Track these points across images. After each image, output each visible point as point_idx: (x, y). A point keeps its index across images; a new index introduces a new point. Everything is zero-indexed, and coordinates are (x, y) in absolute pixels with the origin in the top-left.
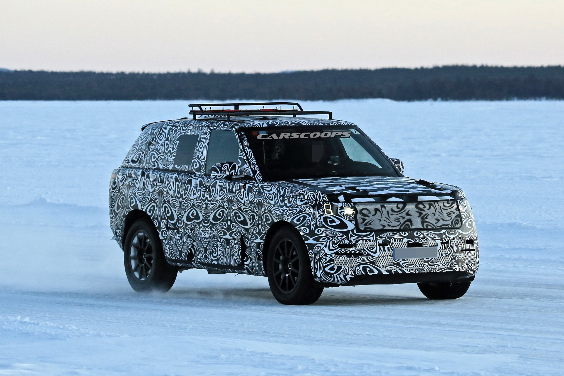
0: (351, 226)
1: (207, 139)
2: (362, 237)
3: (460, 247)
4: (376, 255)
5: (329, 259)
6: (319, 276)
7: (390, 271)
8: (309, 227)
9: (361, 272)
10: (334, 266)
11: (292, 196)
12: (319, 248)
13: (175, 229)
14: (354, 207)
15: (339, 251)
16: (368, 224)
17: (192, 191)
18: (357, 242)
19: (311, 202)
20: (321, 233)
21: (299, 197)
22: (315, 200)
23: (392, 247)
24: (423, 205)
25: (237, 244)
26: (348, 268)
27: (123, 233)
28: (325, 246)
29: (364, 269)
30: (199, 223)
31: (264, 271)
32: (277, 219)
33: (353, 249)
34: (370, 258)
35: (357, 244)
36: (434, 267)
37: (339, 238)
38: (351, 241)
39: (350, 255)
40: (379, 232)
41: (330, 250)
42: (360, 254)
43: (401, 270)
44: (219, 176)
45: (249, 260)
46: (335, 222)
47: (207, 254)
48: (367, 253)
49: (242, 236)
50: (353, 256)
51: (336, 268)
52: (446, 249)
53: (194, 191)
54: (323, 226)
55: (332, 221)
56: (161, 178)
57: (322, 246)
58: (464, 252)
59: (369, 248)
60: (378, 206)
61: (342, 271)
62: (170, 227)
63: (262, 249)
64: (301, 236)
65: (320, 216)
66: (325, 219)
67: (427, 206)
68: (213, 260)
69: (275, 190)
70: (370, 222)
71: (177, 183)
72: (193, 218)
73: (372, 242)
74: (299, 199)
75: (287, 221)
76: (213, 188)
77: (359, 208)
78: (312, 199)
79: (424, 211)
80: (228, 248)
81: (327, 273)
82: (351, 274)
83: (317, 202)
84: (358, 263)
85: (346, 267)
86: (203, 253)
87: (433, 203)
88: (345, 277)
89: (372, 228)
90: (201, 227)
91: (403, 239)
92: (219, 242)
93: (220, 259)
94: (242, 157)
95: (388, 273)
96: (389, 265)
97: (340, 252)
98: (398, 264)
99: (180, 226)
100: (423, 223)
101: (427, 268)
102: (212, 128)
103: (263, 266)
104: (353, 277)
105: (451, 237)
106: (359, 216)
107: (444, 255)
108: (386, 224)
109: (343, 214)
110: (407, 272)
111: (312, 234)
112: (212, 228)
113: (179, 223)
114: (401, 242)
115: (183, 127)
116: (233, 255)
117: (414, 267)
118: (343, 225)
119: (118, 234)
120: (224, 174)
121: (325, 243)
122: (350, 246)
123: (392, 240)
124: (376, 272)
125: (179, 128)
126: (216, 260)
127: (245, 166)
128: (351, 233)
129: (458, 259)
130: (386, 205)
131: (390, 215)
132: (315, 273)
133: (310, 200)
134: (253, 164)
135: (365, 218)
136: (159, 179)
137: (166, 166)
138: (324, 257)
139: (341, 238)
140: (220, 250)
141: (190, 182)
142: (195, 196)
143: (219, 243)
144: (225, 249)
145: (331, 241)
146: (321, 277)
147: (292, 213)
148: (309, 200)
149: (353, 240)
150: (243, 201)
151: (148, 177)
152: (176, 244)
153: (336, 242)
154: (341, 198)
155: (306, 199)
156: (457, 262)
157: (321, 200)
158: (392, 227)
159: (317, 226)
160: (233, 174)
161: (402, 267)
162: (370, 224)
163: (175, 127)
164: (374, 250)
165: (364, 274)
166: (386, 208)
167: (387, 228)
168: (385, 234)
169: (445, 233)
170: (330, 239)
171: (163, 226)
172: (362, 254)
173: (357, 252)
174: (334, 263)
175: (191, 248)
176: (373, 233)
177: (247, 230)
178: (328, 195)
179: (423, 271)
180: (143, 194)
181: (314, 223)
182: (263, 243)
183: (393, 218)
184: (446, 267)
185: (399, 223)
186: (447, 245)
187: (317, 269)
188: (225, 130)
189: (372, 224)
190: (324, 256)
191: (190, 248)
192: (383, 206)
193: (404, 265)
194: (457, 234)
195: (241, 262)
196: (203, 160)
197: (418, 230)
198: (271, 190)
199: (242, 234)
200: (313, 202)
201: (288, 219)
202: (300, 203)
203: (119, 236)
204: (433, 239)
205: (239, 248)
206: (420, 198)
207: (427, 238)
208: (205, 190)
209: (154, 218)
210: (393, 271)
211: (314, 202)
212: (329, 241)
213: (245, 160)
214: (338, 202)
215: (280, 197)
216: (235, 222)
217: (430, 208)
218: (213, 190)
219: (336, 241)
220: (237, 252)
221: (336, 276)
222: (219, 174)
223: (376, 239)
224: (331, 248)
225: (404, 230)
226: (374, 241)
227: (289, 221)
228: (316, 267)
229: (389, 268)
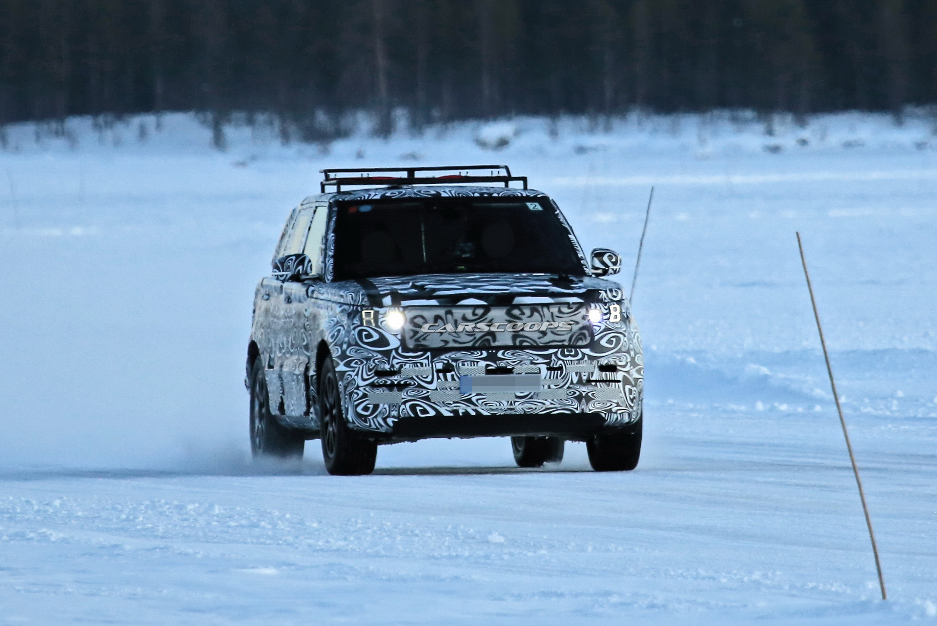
0: (394, 342)
1: (310, 222)
2: (410, 359)
3: (585, 376)
4: (432, 387)
5: (362, 393)
6: (351, 421)
7: (455, 411)
8: (341, 345)
9: (409, 414)
10: (368, 404)
11: (335, 301)
12: (350, 377)
14: (402, 314)
15: (375, 382)
16: (420, 340)
18: (401, 367)
20: (353, 354)
23: (459, 373)
24: (520, 310)
25: (303, 381)
26: (389, 407)
28: (357, 374)
29: (413, 408)
32: (320, 337)
33: (396, 378)
34: (422, 392)
35: (402, 369)
36: (534, 407)
37: (376, 361)
38: (393, 366)
39: (391, 387)
40: (437, 352)
41: (363, 380)
42: (406, 385)
43: (475, 410)
46: (372, 337)
48: (417, 384)
49: (306, 369)
50: (395, 389)
51: (371, 406)
52: (557, 378)
54: (357, 344)
55: (369, 336)
57: (353, 374)
58: (593, 384)
59: (421, 376)
60: (441, 312)
61: (380, 412)
62: (271, 364)
63: (316, 386)
64: (333, 361)
65: (355, 328)
67: (527, 312)
70: (425, 336)
73: (426, 366)
76: (291, 297)
77: (410, 315)
78: (351, 304)
79: (520, 319)
80: (298, 389)
81: (359, 416)
82: (394, 417)
83: (355, 308)
84: (403, 399)
85: (386, 406)
86: (286, 400)
87: (540, 309)
88: (385, 420)
89: (425, 346)
91: (477, 362)
94: (321, 246)
95: (452, 415)
96: (454, 403)
97: (377, 382)
98: (469, 401)
100: (515, 337)
101: (521, 407)
102: (317, 204)
104: (396, 420)
105: (566, 361)
106: (408, 327)
107: (552, 386)
108: (451, 339)
109: (386, 325)
110: (485, 413)
111: (343, 356)
114: (474, 367)
116: (301, 399)
117: (496, 405)
118: (383, 341)
121: (357, 369)
123: (459, 363)
124: (432, 413)
127: (321, 260)
128: (394, 353)
129: (581, 394)
130: (453, 310)
132: (346, 416)
133: (348, 304)
134: (329, 256)
135: (418, 329)
138: (355, 391)
139: (379, 362)
144: (297, 391)
145: (365, 366)
146: (353, 422)
147: (330, 326)
148: (346, 305)
149: (397, 364)
152: (273, 391)
153: (371, 368)
154: (388, 300)
156: (579, 398)
157: (359, 304)
158: (460, 343)
159: (349, 345)
160: (301, 272)
161: (476, 405)
162: (424, 339)
164: (429, 379)
165: (413, 416)
166: (454, 315)
167: (451, 344)
168: (448, 355)
169: (556, 353)
170: (364, 362)
171: (267, 363)
172: (410, 384)
173: (402, 383)
174: (368, 400)
176: (429, 354)
178: (369, 296)
179: (513, 412)
181: (347, 339)
184: (557, 406)
185: (472, 338)
186: (559, 372)
187: (348, 410)
189: (427, 338)
190: (356, 389)
192: (448, 313)
193: (480, 402)
194: (580, 356)
197: (506, 348)
199: (307, 366)
201: (325, 336)
204: (532, 363)
205: (303, 387)
206: (518, 300)
207: (521, 361)
208: (287, 300)
209: (262, 352)
210: (461, 411)
211: (352, 307)
212: (362, 366)
213: (323, 251)
214: (381, 306)
215: (327, 303)
216: (301, 347)
217: (532, 316)
218: (291, 300)
219: (372, 365)
221: (373, 419)
222: (282, 273)
223: (432, 362)
224: (365, 377)
225: (481, 349)
226: (429, 366)
227: (326, 338)
228: (347, 407)
229: (453, 407)
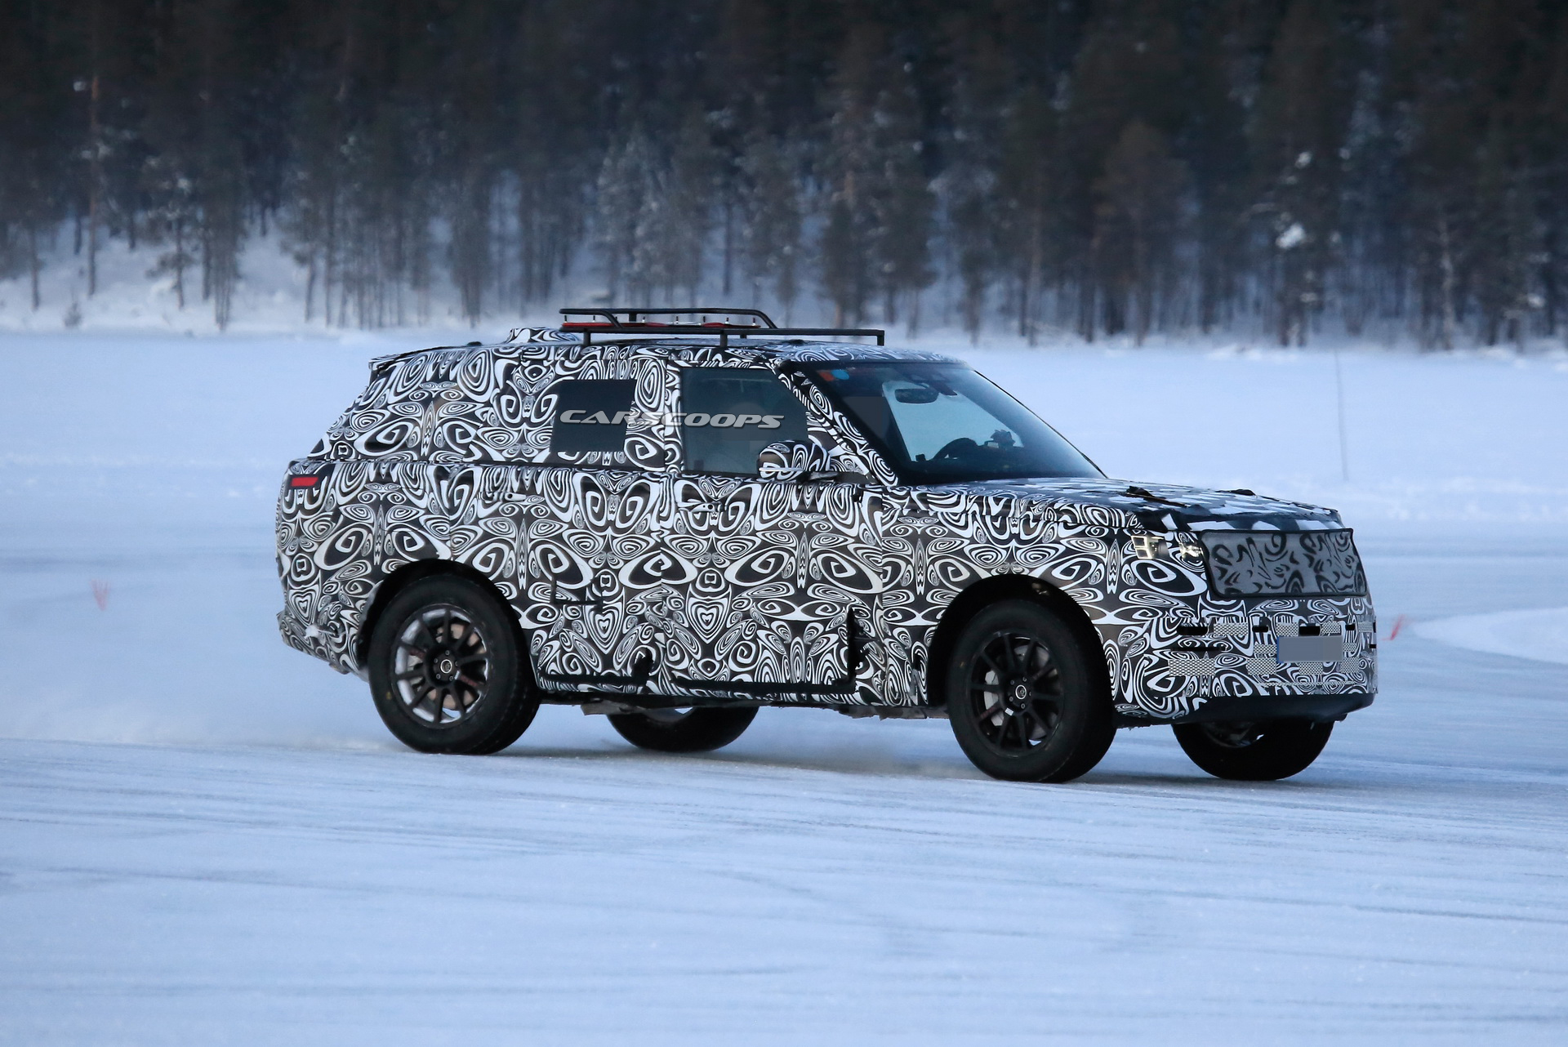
0: (1199, 585)
1: (673, 389)
2: (1223, 610)
3: (1368, 638)
4: (1248, 652)
5: (1158, 659)
6: (1130, 700)
7: (1271, 689)
8: (1102, 586)
9: (1224, 691)
10: (1168, 676)
11: (1031, 518)
12: (1133, 635)
13: (583, 602)
14: (1199, 544)
15: (1179, 642)
16: (1231, 582)
17: (651, 511)
18: (1214, 621)
19: (1098, 530)
20: (1134, 600)
21: (1058, 519)
22: (1107, 524)
23: (1276, 634)
24: (1310, 540)
25: (834, 631)
26: (1198, 680)
27: (364, 617)
28: (1149, 631)
29: (1229, 681)
30: (682, 589)
31: (924, 693)
32: (989, 571)
33: (1207, 638)
34: (1238, 659)
35: (1215, 625)
36: (1337, 683)
37: (1178, 612)
38: (1202, 620)
39: (1200, 651)
40: (1253, 599)
41: (1159, 639)
42: (1220, 649)
43: (1290, 688)
44: (783, 474)
45: (871, 670)
46: (1165, 576)
47: (714, 658)
48: (1232, 647)
49: (851, 614)
50: (1206, 654)
51: (1172, 680)
52: (1352, 641)
53: (660, 512)
54: (1139, 585)
55: (1159, 574)
56: (522, 482)
57: (1140, 631)
58: (1372, 650)
59: (1237, 636)
60: (1241, 540)
61: (1184, 689)
62: (564, 598)
63: (928, 643)
64: (1080, 609)
65: (1129, 562)
66: (1142, 568)
68: (734, 674)
69: (969, 505)
70: (1235, 576)
71: (590, 494)
72: (659, 574)
73: (1241, 621)
74: (1058, 523)
75: (1027, 576)
76: (742, 505)
77: (1210, 543)
78: (1101, 524)
79: (1314, 552)
80: (798, 643)
81: (1150, 693)
83: (1116, 531)
84: (1217, 669)
85: (1194, 679)
86: (698, 657)
87: (1322, 535)
88: (1189, 700)
89: (1238, 591)
90: (691, 596)
91: (1291, 617)
92: (766, 629)
93: (766, 669)
94: (823, 430)
95: (1269, 694)
96: (1271, 676)
97: (1182, 643)
98: (1284, 674)
99: (606, 593)
100: (1319, 579)
101: (1327, 683)
102: (682, 363)
103: (924, 683)
104: (1205, 701)
105: (1356, 615)
106: (1213, 562)
107: (1350, 655)
108: (1262, 581)
109: (1181, 558)
110: (1299, 693)
111: (1111, 602)
112: (733, 597)
113: (601, 590)
114: (1289, 625)
115: (562, 363)
116: (817, 659)
117: (1308, 681)
118: (1182, 584)
119: (345, 621)
120: (796, 469)
121: (1148, 623)
122: (1201, 631)
123: (1274, 618)
124: (1248, 692)
125: (546, 363)
126: (752, 673)
127: (837, 451)
128: (1200, 601)
129: (1368, 665)
130: (1255, 538)
131: (1266, 562)
132: (1120, 694)
133: (1093, 524)
134: (861, 446)
135: (1225, 566)
136: (516, 485)
137: (521, 455)
138: (1145, 655)
139: (1181, 613)
140: (764, 648)
141: (642, 491)
142: (668, 524)
143: (762, 633)
144: (788, 647)
145: (1161, 619)
146: (1134, 702)
147: (1044, 556)
148: (1089, 525)
149: (1208, 616)
150: (853, 532)
151: (468, 479)
152: (589, 640)
153: (1172, 622)
154: (1168, 521)
155: (1081, 524)
157: (1123, 526)
158: (1273, 588)
159: (1122, 586)
161: (1291, 681)
162: (1235, 581)
163: (529, 362)
164: (1245, 642)
165: (1228, 695)
166: (1256, 544)
167: (1265, 590)
168: (1263, 605)
169: (1349, 605)
170: (1158, 614)
171: (539, 595)
172: (1224, 648)
173: (1215, 645)
174: (1168, 669)
175: (649, 647)
176: (1242, 602)
177: (869, 599)
178: (1138, 514)
179: (1321, 692)
180: (452, 523)
181: (1114, 577)
182: (934, 628)
183: (1271, 567)
184: (1352, 683)
185: (1282, 580)
186: (1353, 632)
187: (1126, 684)
188: (737, 368)
189: (1238, 580)
190: (1145, 652)
191: (645, 646)
192: (1250, 541)
193: (1295, 675)
194: (1364, 609)
195: (846, 673)
196: (666, 439)
197: (1313, 596)
198: (957, 503)
199: (854, 609)
200: (1102, 531)
201: (1031, 570)
202: (1062, 532)
203: (350, 626)
204: (1334, 619)
205: (839, 640)
207: (1327, 616)
208: (710, 507)
209: (501, 578)
210: (1277, 689)
211: (1107, 531)
212: (1155, 619)
213: (835, 438)
214: (1164, 530)
215: (994, 519)
216: (824, 580)
217: (1320, 550)
218: (736, 509)
219: (1173, 619)
220: (831, 651)
221: (1172, 698)
222: (786, 470)
223: (1248, 615)
224: (1163, 635)
225: (1292, 597)
226: (1244, 621)
227: (1036, 574)
228: (1125, 678)
229: (1269, 683)
